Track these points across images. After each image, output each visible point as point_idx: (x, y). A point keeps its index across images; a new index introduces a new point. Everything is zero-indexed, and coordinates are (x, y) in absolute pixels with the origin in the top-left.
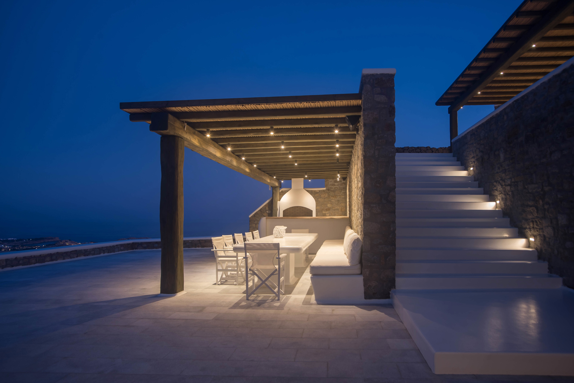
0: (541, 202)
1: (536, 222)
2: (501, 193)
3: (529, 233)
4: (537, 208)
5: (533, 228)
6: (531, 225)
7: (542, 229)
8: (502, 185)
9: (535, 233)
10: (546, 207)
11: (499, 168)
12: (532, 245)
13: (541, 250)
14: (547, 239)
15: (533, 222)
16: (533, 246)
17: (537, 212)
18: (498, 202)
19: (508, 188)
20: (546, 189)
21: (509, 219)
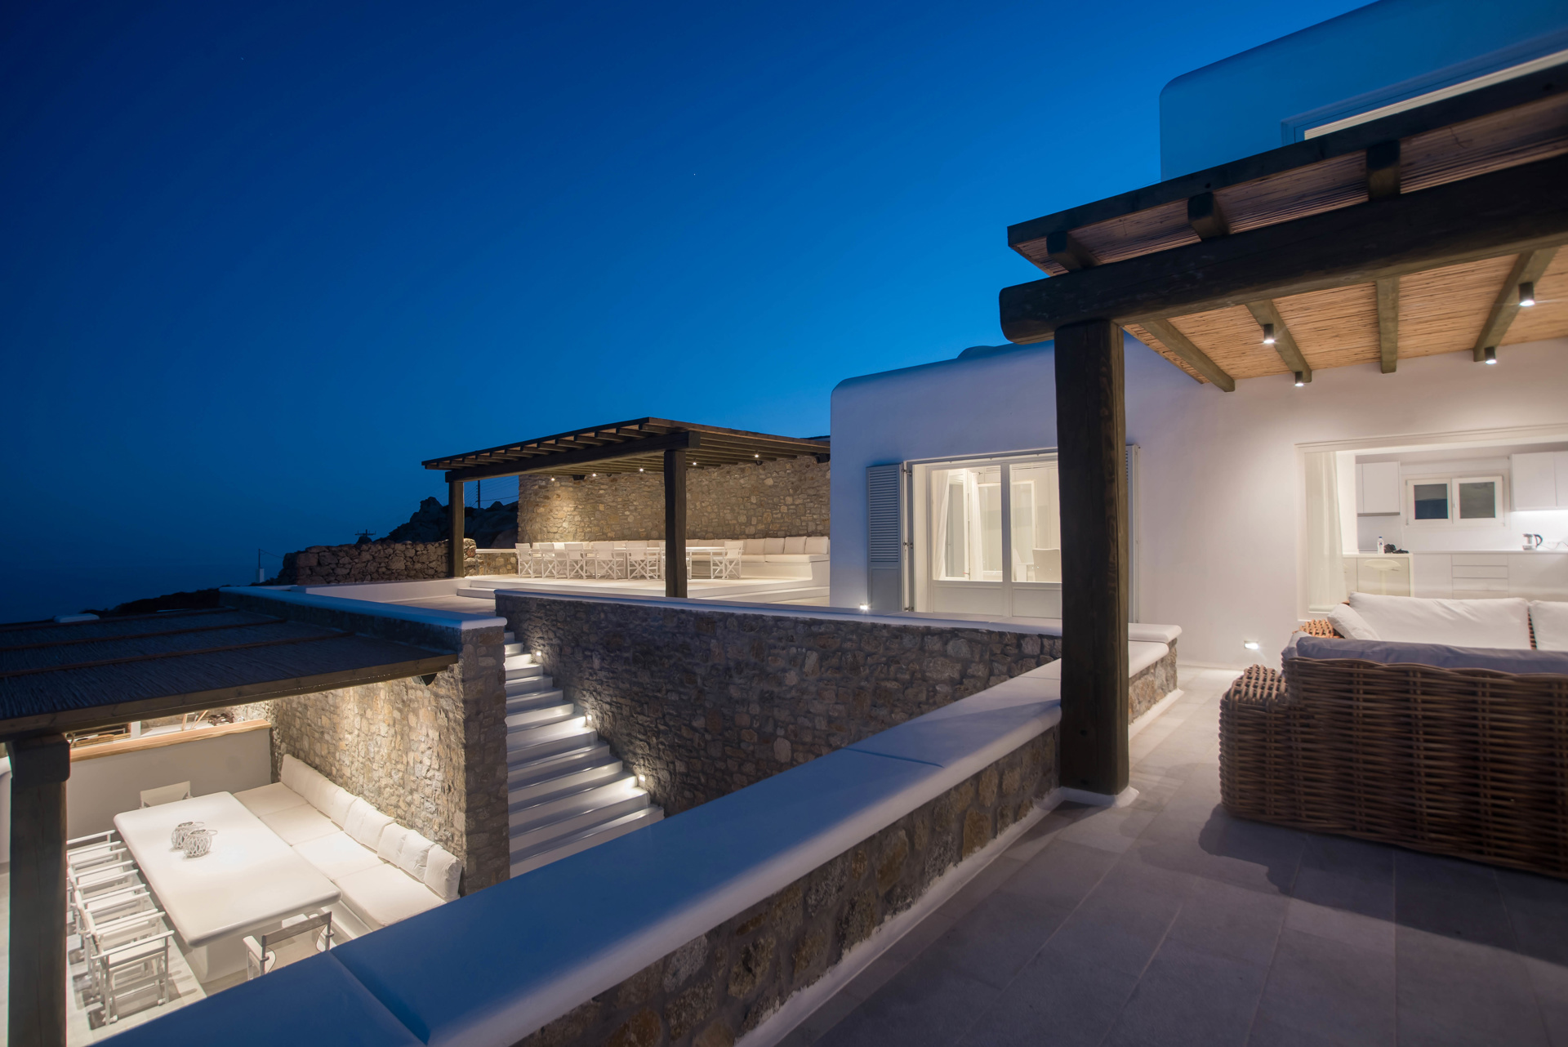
0: (654, 739)
1: (648, 760)
2: (595, 708)
3: (637, 770)
4: (649, 744)
5: (644, 765)
6: (642, 762)
7: (656, 770)
8: (596, 699)
9: (647, 772)
10: (661, 747)
11: (591, 675)
12: (642, 784)
13: (655, 793)
14: (663, 783)
15: (643, 758)
16: (644, 786)
17: (650, 749)
18: (590, 718)
19: (607, 707)
20: (662, 727)
21: (608, 747)
